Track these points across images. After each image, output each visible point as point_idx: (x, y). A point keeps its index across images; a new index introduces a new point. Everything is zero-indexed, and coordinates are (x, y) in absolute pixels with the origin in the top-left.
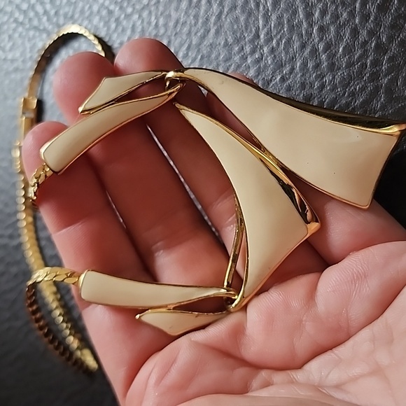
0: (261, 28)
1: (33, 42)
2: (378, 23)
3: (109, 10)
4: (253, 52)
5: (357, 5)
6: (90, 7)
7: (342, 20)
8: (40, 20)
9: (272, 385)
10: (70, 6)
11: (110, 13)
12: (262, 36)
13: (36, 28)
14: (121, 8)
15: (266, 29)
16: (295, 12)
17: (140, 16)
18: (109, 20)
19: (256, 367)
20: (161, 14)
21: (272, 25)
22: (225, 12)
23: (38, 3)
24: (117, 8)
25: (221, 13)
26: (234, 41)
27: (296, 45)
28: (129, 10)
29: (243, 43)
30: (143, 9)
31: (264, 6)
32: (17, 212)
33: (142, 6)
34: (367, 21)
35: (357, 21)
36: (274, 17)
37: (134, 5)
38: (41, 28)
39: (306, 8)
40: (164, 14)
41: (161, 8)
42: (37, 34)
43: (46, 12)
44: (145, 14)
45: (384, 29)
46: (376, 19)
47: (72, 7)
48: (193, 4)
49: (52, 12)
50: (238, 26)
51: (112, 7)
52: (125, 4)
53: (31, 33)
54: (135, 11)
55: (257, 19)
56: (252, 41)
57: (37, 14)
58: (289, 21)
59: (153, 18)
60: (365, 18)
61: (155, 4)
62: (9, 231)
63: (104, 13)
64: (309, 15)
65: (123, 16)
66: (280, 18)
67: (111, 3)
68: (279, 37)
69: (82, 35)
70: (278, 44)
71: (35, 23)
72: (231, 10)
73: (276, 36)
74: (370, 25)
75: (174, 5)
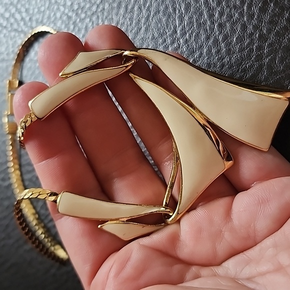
0: (177, 26)
1: (14, 40)
2: (260, 20)
3: (68, 16)
4: (173, 43)
5: (245, 8)
6: (55, 14)
7: (235, 18)
8: (18, 24)
9: (200, 277)
10: (40, 13)
11: (69, 18)
12: (178, 32)
13: (16, 30)
14: (77, 14)
15: (181, 26)
16: (201, 14)
17: (90, 20)
18: (69, 23)
19: (188, 264)
20: (106, 18)
21: (186, 24)
22: (152, 15)
23: (17, 12)
24: (74, 15)
25: (148, 16)
26: (159, 35)
27: (203, 37)
28: (83, 16)
29: (165, 37)
30: (93, 14)
31: (179, 10)
32: (7, 162)
33: (92, 12)
34: (252, 19)
35: (245, 19)
36: (186, 18)
37: (86, 12)
38: (20, 30)
39: (209, 11)
40: (108, 18)
41: (105, 14)
42: (17, 34)
43: (23, 19)
44: (94, 18)
45: (265, 24)
46: (258, 17)
47: (42, 15)
48: (129, 10)
49: (27, 19)
50: (161, 25)
51: (70, 14)
52: (80, 12)
53: (13, 34)
54: (87, 16)
55: (175, 20)
56: (171, 35)
57: (16, 19)
58: (197, 20)
59: (100, 21)
60: (251, 16)
61: (101, 11)
63: (65, 18)
64: (211, 16)
65: (78, 20)
66: (191, 18)
67: (69, 11)
68: (190, 32)
70: (190, 37)
71: (15, 26)
72: (156, 13)
73: (188, 31)
74: (255, 22)
75: (115, 11)
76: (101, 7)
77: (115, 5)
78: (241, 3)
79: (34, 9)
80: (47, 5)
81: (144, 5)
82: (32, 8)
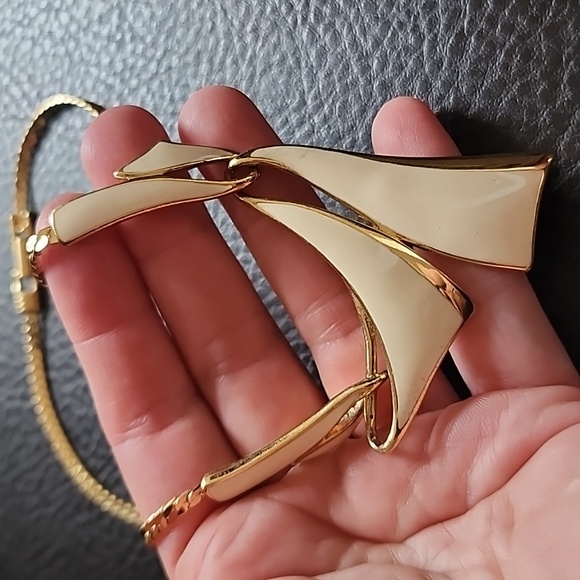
0: (306, 90)
1: (13, 136)
2: (455, 72)
3: (107, 85)
4: (301, 123)
5: (425, 49)
6: (82, 83)
7: (408, 70)
8: (18, 106)
9: (366, 562)
10: (55, 83)
11: (110, 88)
12: (309, 102)
13: (14, 117)
14: (122, 80)
15: (313, 92)
16: (347, 67)
17: (149, 90)
18: (110, 98)
20: (176, 85)
21: (321, 86)
22: (258, 74)
23: (13, 84)
24: (118, 81)
25: (253, 76)
26: (274, 112)
27: (355, 109)
28: (134, 82)
29: (286, 113)
30: (151, 79)
31: (306, 62)
33: (149, 75)
34: (439, 68)
35: (427, 70)
36: (321, 75)
37: (138, 75)
38: (22, 116)
39: (359, 59)
40: (180, 84)
41: (174, 76)
42: (18, 124)
43: (25, 95)
44: (155, 84)
45: (463, 76)
46: (450, 64)
47: (58, 85)
48: (216, 67)
49: (34, 94)
50: (277, 92)
51: (110, 81)
52: (127, 75)
53: (10, 124)
54: (141, 83)
55: (300, 80)
56: (297, 109)
57: (13, 98)
58: (340, 79)
59: (166, 90)
60: (438, 64)
61: (166, 71)
62: (20, 391)
63: (101, 88)
64: (366, 69)
65: (126, 91)
66: (329, 75)
67: (108, 75)
68: (331, 100)
69: (75, 106)
70: (331, 111)
71: (13, 110)
72: (265, 70)
73: (327, 99)
74: (444, 73)
75: (190, 71)
76: (165, 64)
77: (190, 58)
78: (416, 42)
79: (43, 75)
80: (66, 67)
81: (243, 55)
82: (39, 73)
